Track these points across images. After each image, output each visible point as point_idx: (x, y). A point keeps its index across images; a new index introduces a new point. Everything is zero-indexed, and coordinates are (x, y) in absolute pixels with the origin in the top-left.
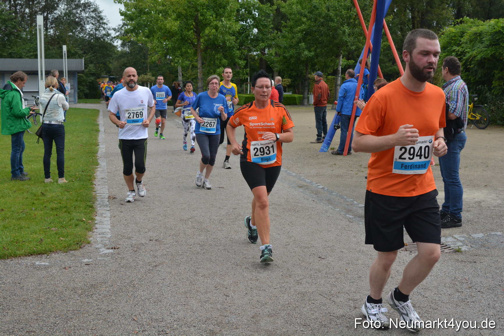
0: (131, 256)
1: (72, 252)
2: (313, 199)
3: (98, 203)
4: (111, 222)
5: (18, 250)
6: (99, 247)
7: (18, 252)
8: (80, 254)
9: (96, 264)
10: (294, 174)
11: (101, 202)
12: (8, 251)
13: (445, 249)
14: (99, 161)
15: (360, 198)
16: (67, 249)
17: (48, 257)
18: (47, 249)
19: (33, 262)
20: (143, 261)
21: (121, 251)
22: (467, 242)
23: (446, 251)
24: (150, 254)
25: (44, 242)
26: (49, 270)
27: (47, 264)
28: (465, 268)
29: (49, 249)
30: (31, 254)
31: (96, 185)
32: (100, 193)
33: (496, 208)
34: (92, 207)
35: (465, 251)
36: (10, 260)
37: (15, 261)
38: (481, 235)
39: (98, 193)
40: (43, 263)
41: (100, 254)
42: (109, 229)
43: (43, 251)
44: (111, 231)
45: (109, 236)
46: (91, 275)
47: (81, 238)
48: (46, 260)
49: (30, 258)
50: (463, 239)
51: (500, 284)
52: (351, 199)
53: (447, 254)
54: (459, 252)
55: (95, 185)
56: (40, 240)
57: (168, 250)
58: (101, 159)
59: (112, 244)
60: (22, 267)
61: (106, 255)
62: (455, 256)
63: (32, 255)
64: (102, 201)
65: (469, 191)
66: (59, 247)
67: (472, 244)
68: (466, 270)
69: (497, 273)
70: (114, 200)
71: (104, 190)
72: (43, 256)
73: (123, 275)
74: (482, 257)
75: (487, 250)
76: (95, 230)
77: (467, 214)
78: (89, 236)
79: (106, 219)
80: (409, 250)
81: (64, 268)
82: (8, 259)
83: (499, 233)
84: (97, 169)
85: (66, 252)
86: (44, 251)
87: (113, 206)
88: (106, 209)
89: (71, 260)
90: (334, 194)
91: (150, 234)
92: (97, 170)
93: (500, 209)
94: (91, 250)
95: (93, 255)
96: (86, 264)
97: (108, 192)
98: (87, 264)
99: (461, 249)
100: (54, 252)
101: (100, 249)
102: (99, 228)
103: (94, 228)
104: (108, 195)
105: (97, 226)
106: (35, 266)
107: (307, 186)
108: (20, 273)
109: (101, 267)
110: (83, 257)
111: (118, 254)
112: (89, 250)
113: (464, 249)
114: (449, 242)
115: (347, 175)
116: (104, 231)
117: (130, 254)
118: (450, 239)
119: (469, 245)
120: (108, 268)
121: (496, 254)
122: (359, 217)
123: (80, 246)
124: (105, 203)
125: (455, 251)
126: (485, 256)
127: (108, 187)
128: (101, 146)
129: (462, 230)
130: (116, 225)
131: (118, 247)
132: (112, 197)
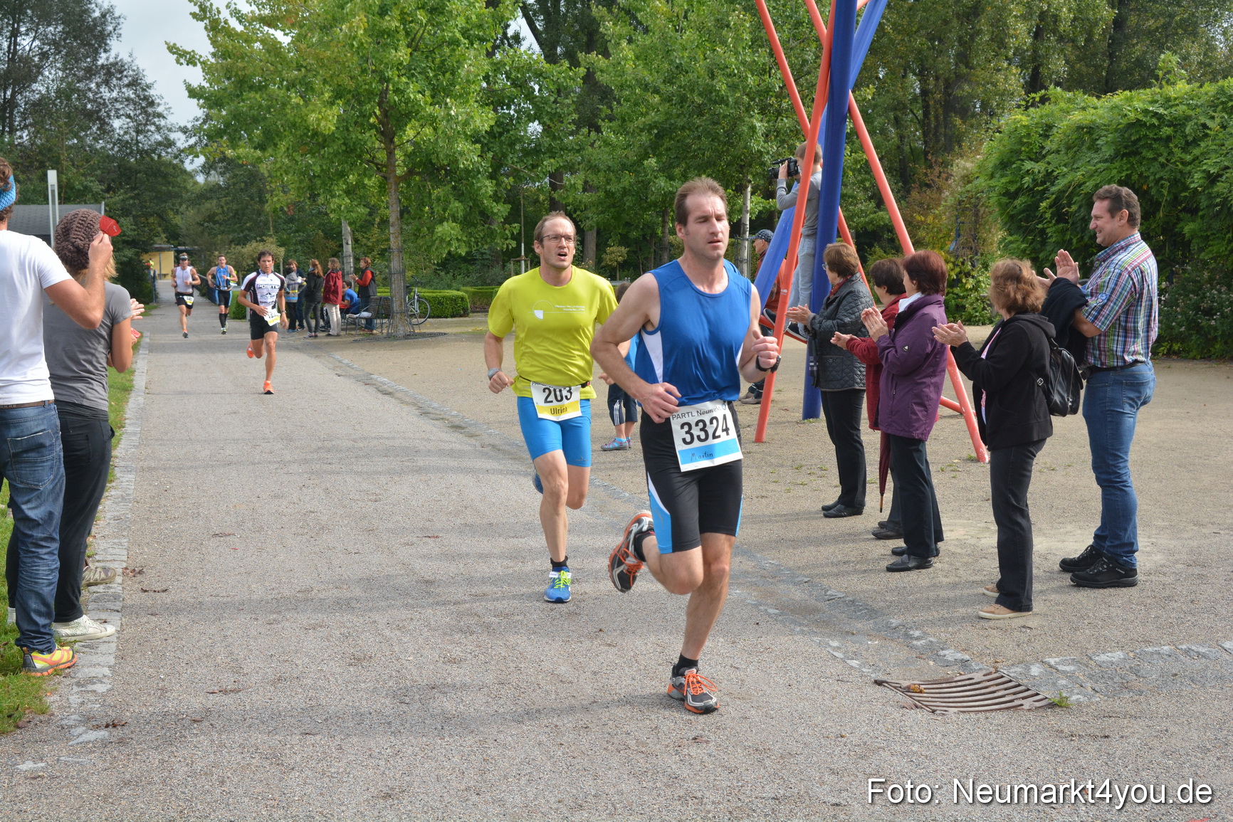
0: (157, 748)
3: (92, 589)
4: (117, 646)
6: (72, 723)
8: (12, 745)
9: (52, 778)
10: (627, 495)
11: (102, 586)
13: (1024, 698)
20: (187, 764)
21: (132, 733)
22: (1082, 678)
23: (1027, 704)
24: (212, 741)
28: (1081, 757)
31: (97, 536)
32: (103, 561)
33: (1153, 578)
35: (1079, 704)
38: (1118, 655)
39: (98, 561)
41: (70, 743)
42: (109, 667)
44: (114, 672)
45: (100, 688)
47: (24, 697)
50: (1072, 668)
52: (772, 562)
53: (1031, 715)
54: (1061, 706)
58: (122, 464)
59: (110, 713)
61: (87, 748)
62: (1052, 719)
67: (1096, 682)
68: (1083, 763)
69: (1167, 769)
70: (139, 578)
71: (114, 551)
73: (123, 810)
74: (1126, 721)
75: (1136, 698)
78: (48, 689)
80: (927, 706)
83: (1166, 648)
87: (134, 597)
88: (111, 606)
93: (1162, 578)
94: (47, 734)
95: (50, 748)
96: (24, 779)
97: (125, 558)
98: (28, 778)
99: (1067, 698)
101: (72, 730)
102: (82, 666)
104: (124, 565)
109: (68, 786)
110: (20, 754)
111: (121, 742)
112: (42, 733)
113: (1074, 698)
114: (1034, 677)
115: (764, 494)
116: (93, 672)
117: (156, 743)
118: (1036, 670)
119: (1089, 685)
120: (85, 787)
121: (1161, 710)
122: (793, 611)
123: (15, 722)
124: (112, 590)
125: (1052, 705)
126: (1131, 716)
127: (129, 542)
128: (129, 429)
129: (1066, 641)
130: (132, 652)
131: (123, 723)
132: (134, 570)
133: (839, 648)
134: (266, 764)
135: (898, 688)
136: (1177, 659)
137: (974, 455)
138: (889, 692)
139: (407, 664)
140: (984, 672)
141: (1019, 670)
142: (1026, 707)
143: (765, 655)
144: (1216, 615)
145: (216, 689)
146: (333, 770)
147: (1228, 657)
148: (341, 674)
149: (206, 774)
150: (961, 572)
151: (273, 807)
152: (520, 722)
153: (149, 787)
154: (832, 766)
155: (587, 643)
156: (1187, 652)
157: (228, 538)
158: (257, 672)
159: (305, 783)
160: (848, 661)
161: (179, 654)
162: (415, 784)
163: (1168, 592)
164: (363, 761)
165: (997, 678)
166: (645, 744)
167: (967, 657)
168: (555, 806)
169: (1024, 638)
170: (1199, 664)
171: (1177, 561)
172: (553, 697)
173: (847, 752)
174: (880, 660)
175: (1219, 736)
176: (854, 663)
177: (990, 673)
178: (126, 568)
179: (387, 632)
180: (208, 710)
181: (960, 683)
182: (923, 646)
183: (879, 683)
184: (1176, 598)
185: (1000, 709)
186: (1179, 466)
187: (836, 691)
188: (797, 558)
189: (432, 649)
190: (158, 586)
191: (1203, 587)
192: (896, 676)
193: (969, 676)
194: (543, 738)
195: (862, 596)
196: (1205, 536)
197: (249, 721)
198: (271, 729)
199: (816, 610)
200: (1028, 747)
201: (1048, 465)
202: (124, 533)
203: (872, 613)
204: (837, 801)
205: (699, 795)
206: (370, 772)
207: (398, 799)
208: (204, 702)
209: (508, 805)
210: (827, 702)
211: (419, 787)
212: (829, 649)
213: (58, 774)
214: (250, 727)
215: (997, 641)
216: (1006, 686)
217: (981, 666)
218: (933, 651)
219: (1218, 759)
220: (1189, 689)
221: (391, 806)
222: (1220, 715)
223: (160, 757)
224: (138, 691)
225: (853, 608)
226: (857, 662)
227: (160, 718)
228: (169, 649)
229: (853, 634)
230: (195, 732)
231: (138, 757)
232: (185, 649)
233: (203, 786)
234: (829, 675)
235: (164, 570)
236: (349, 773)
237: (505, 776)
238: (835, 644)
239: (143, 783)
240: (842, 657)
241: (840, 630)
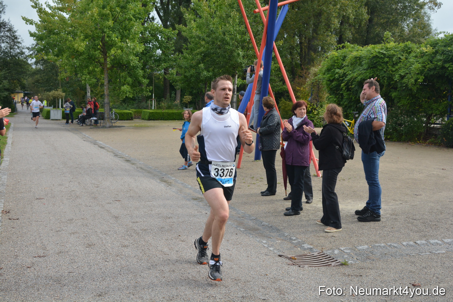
2: (207, 212)
10: (190, 186)
13: (332, 262)
20: (25, 283)
21: (4, 271)
22: (353, 255)
23: (333, 264)
28: (352, 283)
35: (352, 264)
38: (366, 247)
50: (349, 251)
51: (386, 299)
52: (242, 212)
53: (334, 268)
54: (345, 265)
62: (342, 269)
65: (353, 202)
67: (358, 256)
70: (8, 214)
74: (368, 270)
75: (372, 262)
77: (352, 225)
80: (297, 264)
83: (383, 244)
87: (6, 221)
97: (3, 207)
99: (347, 262)
104: (2, 209)
111: (0, 275)
113: (350, 262)
114: (336, 254)
115: (240, 187)
117: (13, 275)
118: (336, 252)
119: (355, 257)
121: (381, 266)
122: (250, 230)
125: (342, 265)
126: (370, 268)
127: (4, 201)
128: (5, 159)
129: (347, 242)
130: (5, 242)
131: (1, 268)
132: (6, 211)
133: (266, 243)
134: (55, 283)
135: (287, 258)
136: (386, 248)
137: (316, 174)
138: (284, 259)
139: (108, 247)
140: (318, 252)
141: (330, 252)
142: (333, 265)
143: (239, 245)
144: (401, 233)
145: (36, 256)
146: (80, 286)
147: (404, 248)
148: (83, 251)
149: (32, 287)
150: (310, 216)
151: (57, 299)
152: (149, 269)
153: (11, 292)
154: (263, 286)
155: (174, 240)
156: (390, 246)
157: (42, 200)
158: (52, 250)
159: (69, 291)
160: (269, 248)
161: (23, 242)
162: (110, 291)
163: (384, 224)
164: (91, 283)
165: (322, 254)
166: (195, 277)
167: (312, 247)
168: (162, 300)
169: (332, 240)
170: (394, 250)
171: (387, 213)
172: (162, 260)
173: (268, 280)
174: (281, 248)
175: (401, 276)
176: (271, 249)
177: (320, 253)
178: (3, 211)
179: (101, 235)
180: (33, 263)
181: (309, 256)
182: (296, 243)
183: (280, 256)
184: (387, 227)
185: (323, 266)
186: (389, 179)
187: (265, 259)
188: (251, 210)
189: (117, 242)
190: (15, 218)
191: (396, 223)
192: (287, 254)
193: (313, 254)
194: (158, 275)
195: (275, 224)
196: (397, 205)
197: (49, 268)
198: (57, 270)
199: (257, 229)
200: (333, 279)
201: (342, 178)
202: (3, 198)
203: (278, 230)
204: (265, 298)
205: (214, 296)
206: (94, 287)
207: (104, 296)
208: (32, 260)
209: (144, 299)
210: (261, 263)
211: (112, 292)
212: (262, 243)
214: (49, 270)
215: (323, 241)
216: (326, 257)
217: (317, 250)
218: (299, 245)
219: (400, 284)
220: (390, 259)
221: (101, 299)
222: (401, 268)
223: (15, 281)
224: (7, 256)
225: (271, 229)
226: (272, 248)
227: (15, 266)
228: (19, 241)
229: (271, 238)
230: (28, 271)
231: (7, 281)
232: (25, 241)
233: (31, 292)
234: (262, 253)
235: (17, 211)
236: (86, 287)
237: (144, 288)
238: (265, 242)
239: (8, 290)
240: (267, 246)
241: (267, 237)
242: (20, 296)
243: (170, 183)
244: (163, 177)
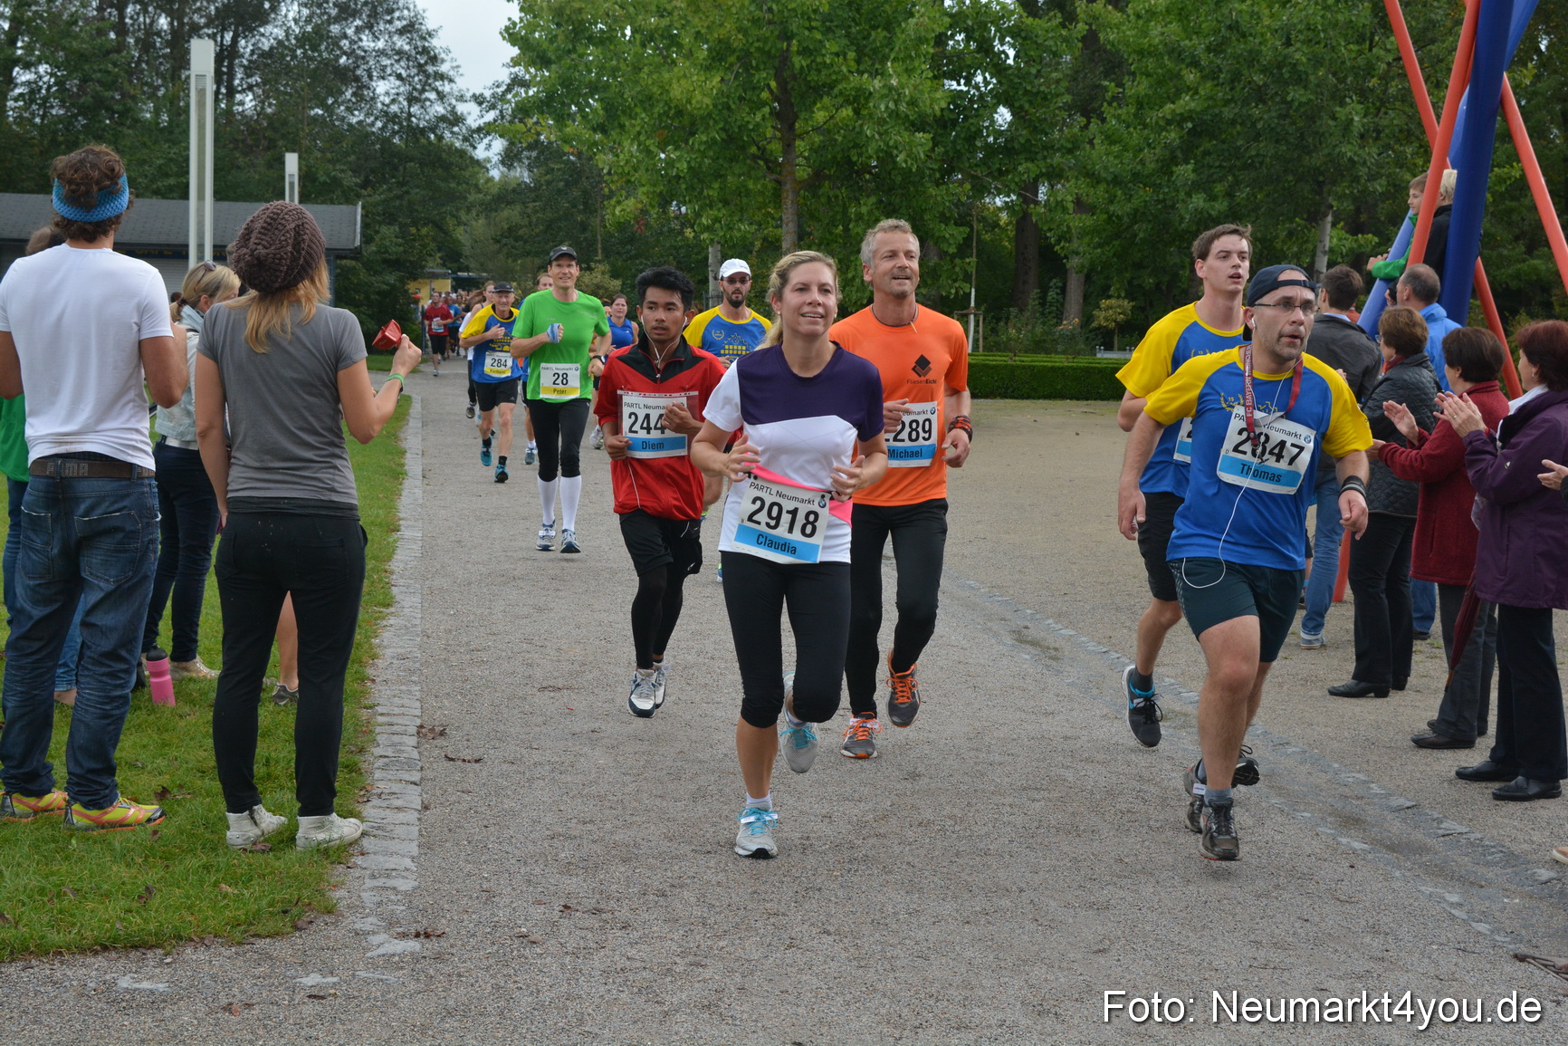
0: (488, 969)
1: (260, 943)
3: (377, 751)
4: (420, 831)
5: (55, 925)
6: (369, 928)
7: (55, 937)
8: (290, 952)
9: (349, 998)
11: (389, 749)
12: (13, 930)
14: (395, 590)
15: (1395, 773)
16: (243, 931)
17: (168, 960)
18: (168, 929)
19: (108, 977)
20: (532, 993)
21: (452, 946)
24: (563, 966)
25: (156, 901)
26: (168, 1013)
27: (161, 987)
29: (175, 927)
30: (101, 945)
31: (378, 680)
32: (388, 714)
34: (353, 768)
36: (20, 964)
37: (41, 969)
39: (382, 714)
40: (146, 985)
41: (369, 954)
42: (413, 858)
43: (150, 935)
44: (420, 865)
45: (405, 885)
46: (327, 1039)
47: (299, 889)
48: (158, 970)
49: (100, 961)
52: (1357, 775)
55: (373, 681)
56: (142, 889)
57: (632, 952)
58: (401, 582)
59: (419, 918)
60: (65, 996)
61: (390, 962)
63: (105, 948)
64: (393, 745)
66: (211, 923)
70: (440, 742)
71: (406, 702)
72: (150, 954)
76: (359, 860)
78: (332, 881)
79: (401, 817)
81: (224, 1009)
82: (10, 962)
84: (384, 618)
85: (240, 944)
86: (156, 934)
87: (435, 766)
88: (407, 776)
89: (254, 977)
90: (1290, 751)
91: (572, 884)
92: (385, 623)
94: (336, 941)
95: (342, 959)
96: (310, 997)
97: (418, 712)
98: (315, 997)
100: (192, 940)
101: (370, 938)
102: (375, 853)
103: (356, 850)
104: (418, 722)
105: (365, 842)
106: (113, 995)
107: (1186, 715)
108: (52, 1020)
109: (371, 1009)
110: (301, 964)
111: (438, 958)
112: (329, 938)
116: (391, 863)
117: (486, 962)
120: (394, 1013)
122: (1392, 848)
123: (293, 921)
124: (405, 755)
127: (422, 690)
128: (406, 533)
130: (440, 841)
131: (439, 932)
132: (432, 730)
133: (1461, 905)
134: (641, 1000)
135: (1549, 966)
138: (1538, 972)
143: (1349, 905)
149: (558, 1008)
153: (482, 1019)
157: (558, 695)
160: (1474, 924)
161: (506, 846)
174: (1525, 927)
176: (1483, 927)
178: (421, 727)
183: (1521, 958)
187: (1457, 964)
190: (467, 754)
192: (1548, 951)
195: (1495, 833)
197: (612, 943)
198: (643, 955)
199: (1422, 849)
202: (413, 678)
203: (1511, 858)
212: (1444, 905)
213: (356, 994)
223: (493, 981)
224: (454, 892)
225: (1480, 849)
226: (1487, 926)
227: (489, 930)
228: (492, 839)
229: (1482, 887)
230: (539, 951)
231: (464, 979)
232: (514, 840)
233: (556, 1024)
234: (1445, 942)
235: (473, 732)
236: (757, 1021)
237: (976, 1041)
238: (1454, 898)
239: (473, 1013)
240: (1465, 917)
241: (1461, 879)
242: (517, 1036)
243: (1056, 649)
244: (1026, 627)
